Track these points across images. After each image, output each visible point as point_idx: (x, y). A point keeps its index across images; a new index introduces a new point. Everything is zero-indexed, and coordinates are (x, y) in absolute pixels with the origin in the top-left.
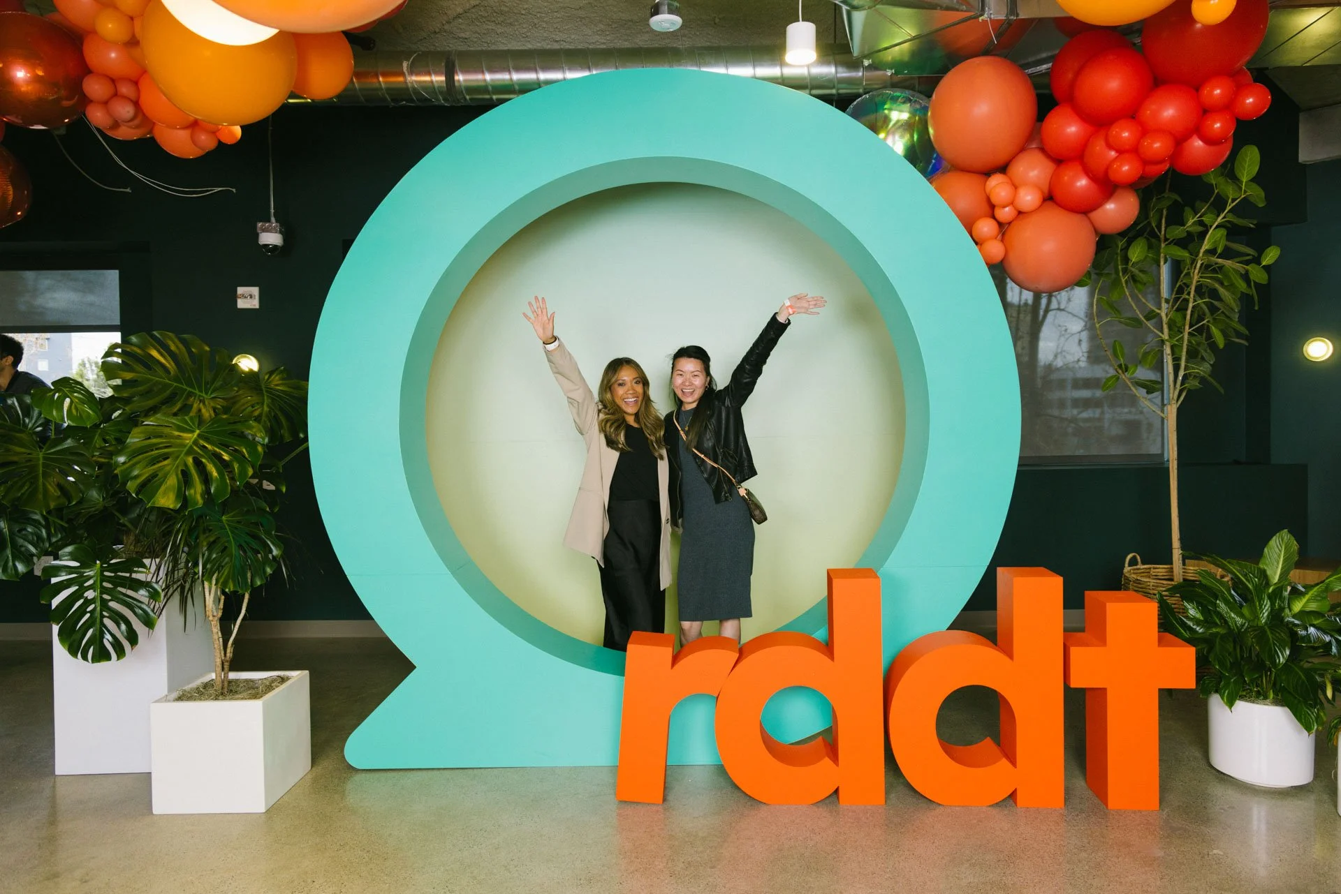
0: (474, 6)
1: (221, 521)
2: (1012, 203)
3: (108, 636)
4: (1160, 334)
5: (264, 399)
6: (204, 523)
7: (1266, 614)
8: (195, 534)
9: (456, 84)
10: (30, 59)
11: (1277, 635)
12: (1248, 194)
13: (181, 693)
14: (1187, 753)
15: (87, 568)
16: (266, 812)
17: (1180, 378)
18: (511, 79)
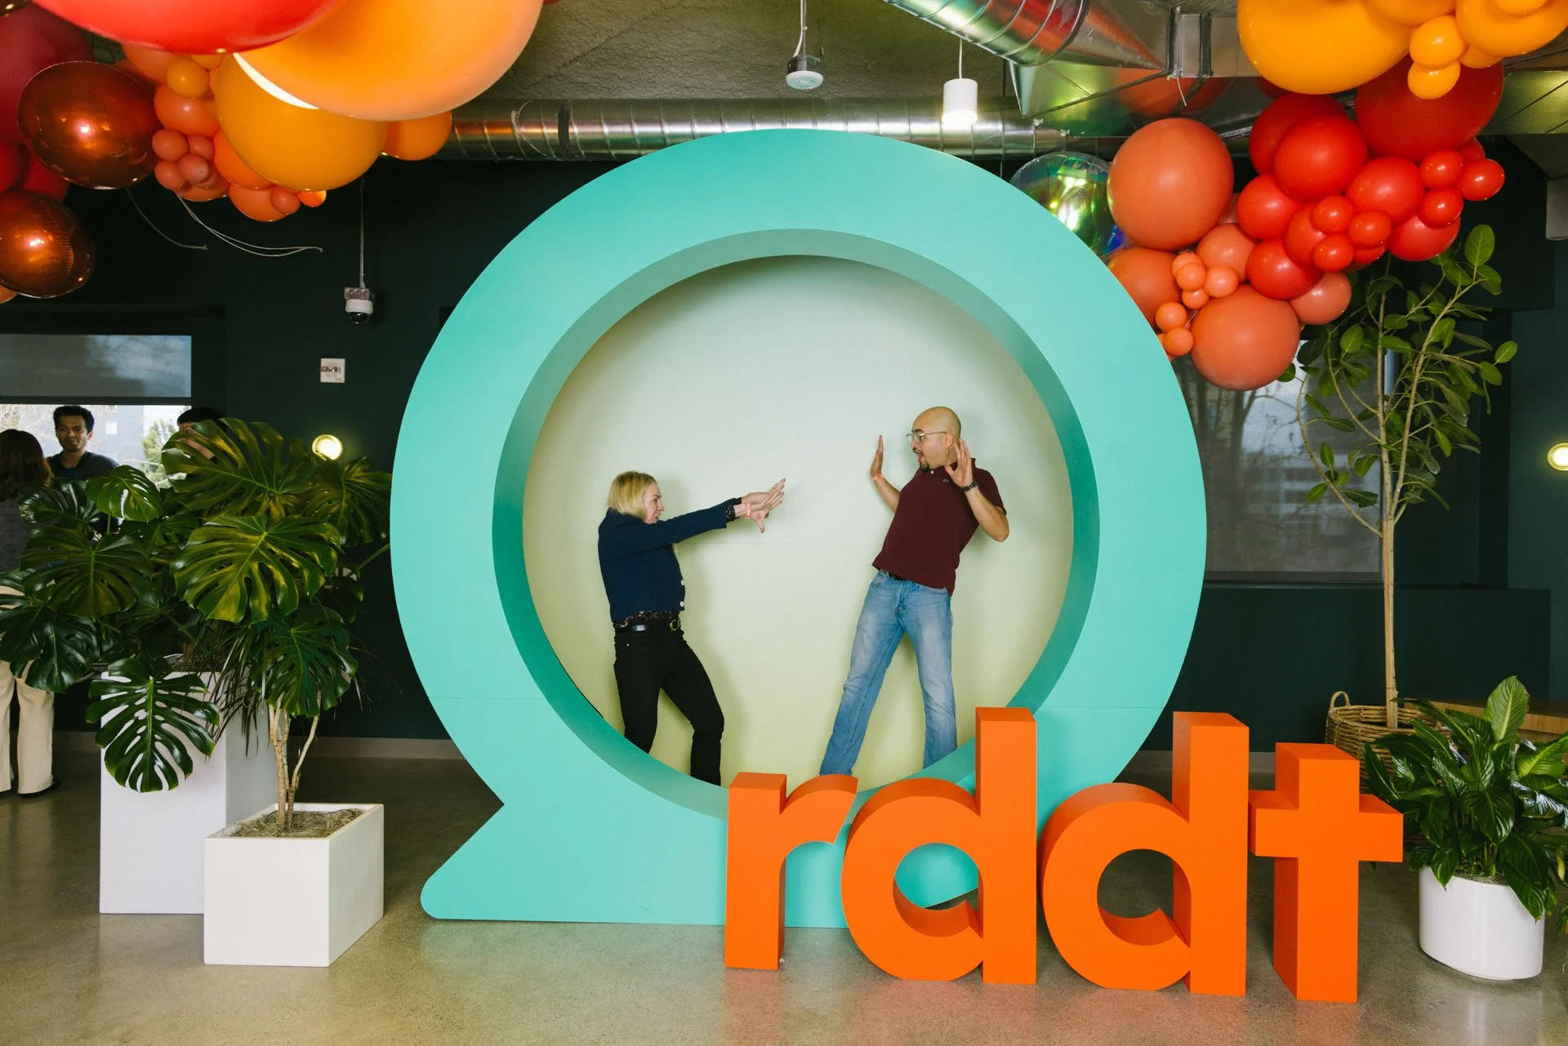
0: (594, 49)
1: (289, 635)
2: (1202, 287)
3: (159, 763)
4: (1377, 439)
5: (342, 494)
6: (269, 637)
7: (1488, 777)
8: (259, 652)
9: (571, 137)
10: (96, 112)
11: (1500, 803)
12: (1480, 280)
13: (240, 827)
14: (1394, 934)
15: (140, 685)
16: (330, 966)
17: (1399, 490)
18: (632, 133)
